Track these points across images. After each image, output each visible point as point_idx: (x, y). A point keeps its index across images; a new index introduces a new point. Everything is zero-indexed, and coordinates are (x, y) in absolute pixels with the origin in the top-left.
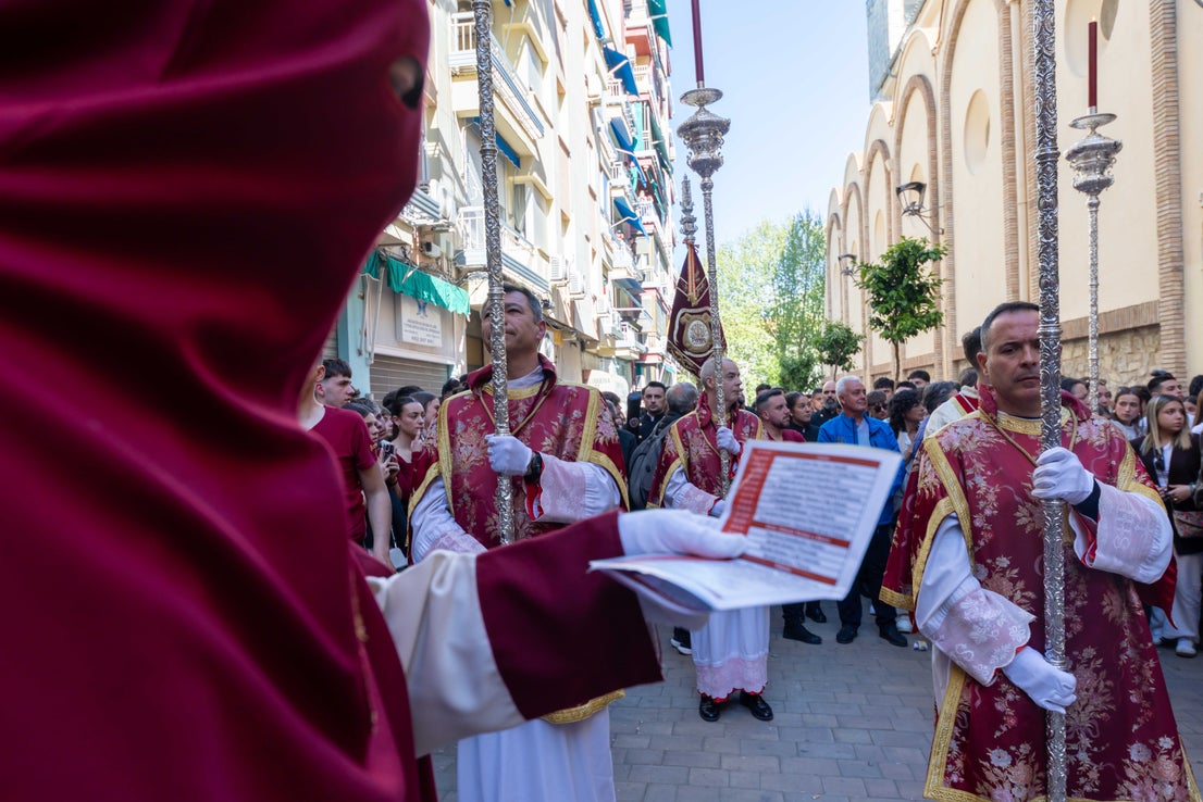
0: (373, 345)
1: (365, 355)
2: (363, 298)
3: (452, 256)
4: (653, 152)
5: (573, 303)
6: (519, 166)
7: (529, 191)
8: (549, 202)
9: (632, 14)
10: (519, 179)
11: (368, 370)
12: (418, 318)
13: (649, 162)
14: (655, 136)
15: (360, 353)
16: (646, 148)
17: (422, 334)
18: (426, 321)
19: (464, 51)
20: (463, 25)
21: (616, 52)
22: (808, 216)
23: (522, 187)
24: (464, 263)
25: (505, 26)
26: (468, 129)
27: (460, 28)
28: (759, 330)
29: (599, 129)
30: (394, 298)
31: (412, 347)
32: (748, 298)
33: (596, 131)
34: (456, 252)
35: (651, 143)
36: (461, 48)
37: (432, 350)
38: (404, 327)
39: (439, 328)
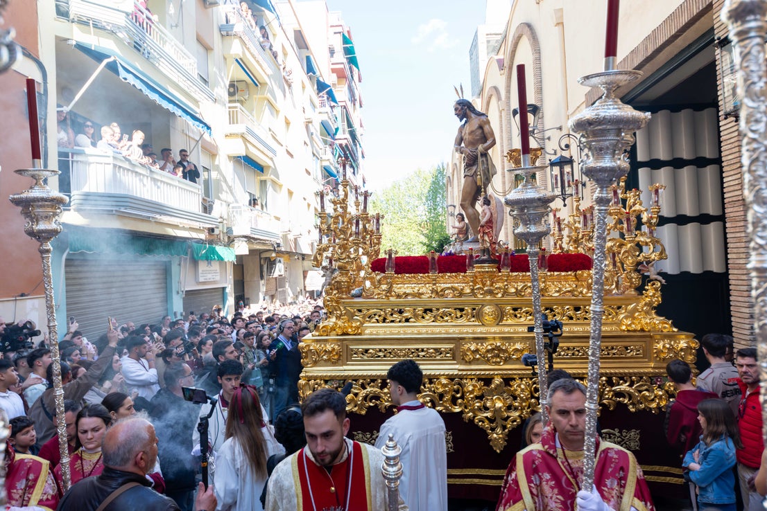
0: (184, 288)
1: (180, 293)
2: (180, 265)
3: (225, 231)
4: (348, 136)
5: (296, 239)
6: (263, 172)
7: (269, 184)
8: (281, 186)
9: (335, 55)
10: (263, 178)
11: (182, 300)
12: (208, 268)
13: (346, 141)
14: (350, 125)
15: (178, 293)
16: (344, 133)
17: (209, 276)
18: (212, 268)
19: (232, 125)
20: (231, 110)
21: (324, 83)
22: (443, 166)
23: (265, 181)
24: (232, 233)
25: (255, 96)
26: (234, 162)
27: (229, 111)
28: (415, 233)
29: (312, 134)
30: (195, 262)
31: (204, 283)
32: (409, 214)
33: (310, 135)
34: (228, 228)
35: (347, 130)
36: (230, 123)
37: (215, 282)
38: (200, 275)
39: (218, 271)
